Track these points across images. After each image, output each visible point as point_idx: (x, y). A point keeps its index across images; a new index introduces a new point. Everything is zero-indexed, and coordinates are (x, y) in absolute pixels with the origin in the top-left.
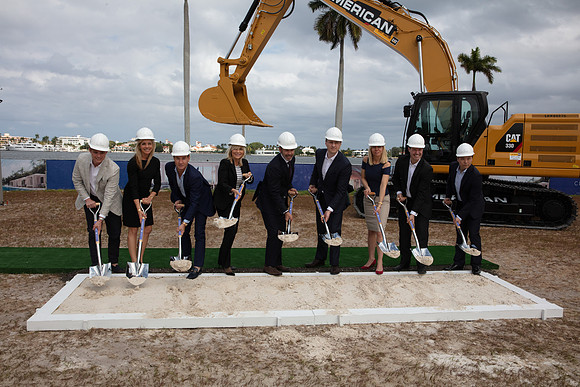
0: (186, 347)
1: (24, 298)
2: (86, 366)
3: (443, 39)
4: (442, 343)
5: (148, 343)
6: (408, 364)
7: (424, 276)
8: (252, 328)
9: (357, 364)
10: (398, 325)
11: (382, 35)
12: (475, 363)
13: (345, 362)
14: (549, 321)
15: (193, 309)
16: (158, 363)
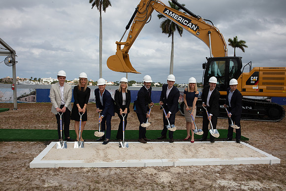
0: (103, 176)
1: (28, 153)
2: (57, 185)
3: (220, 32)
4: (223, 175)
5: (86, 174)
6: (207, 185)
7: (214, 144)
8: (134, 168)
9: (183, 185)
10: (202, 167)
11: (192, 31)
12: (239, 185)
13: (177, 184)
14: (274, 165)
15: (106, 158)
16: (90, 184)
